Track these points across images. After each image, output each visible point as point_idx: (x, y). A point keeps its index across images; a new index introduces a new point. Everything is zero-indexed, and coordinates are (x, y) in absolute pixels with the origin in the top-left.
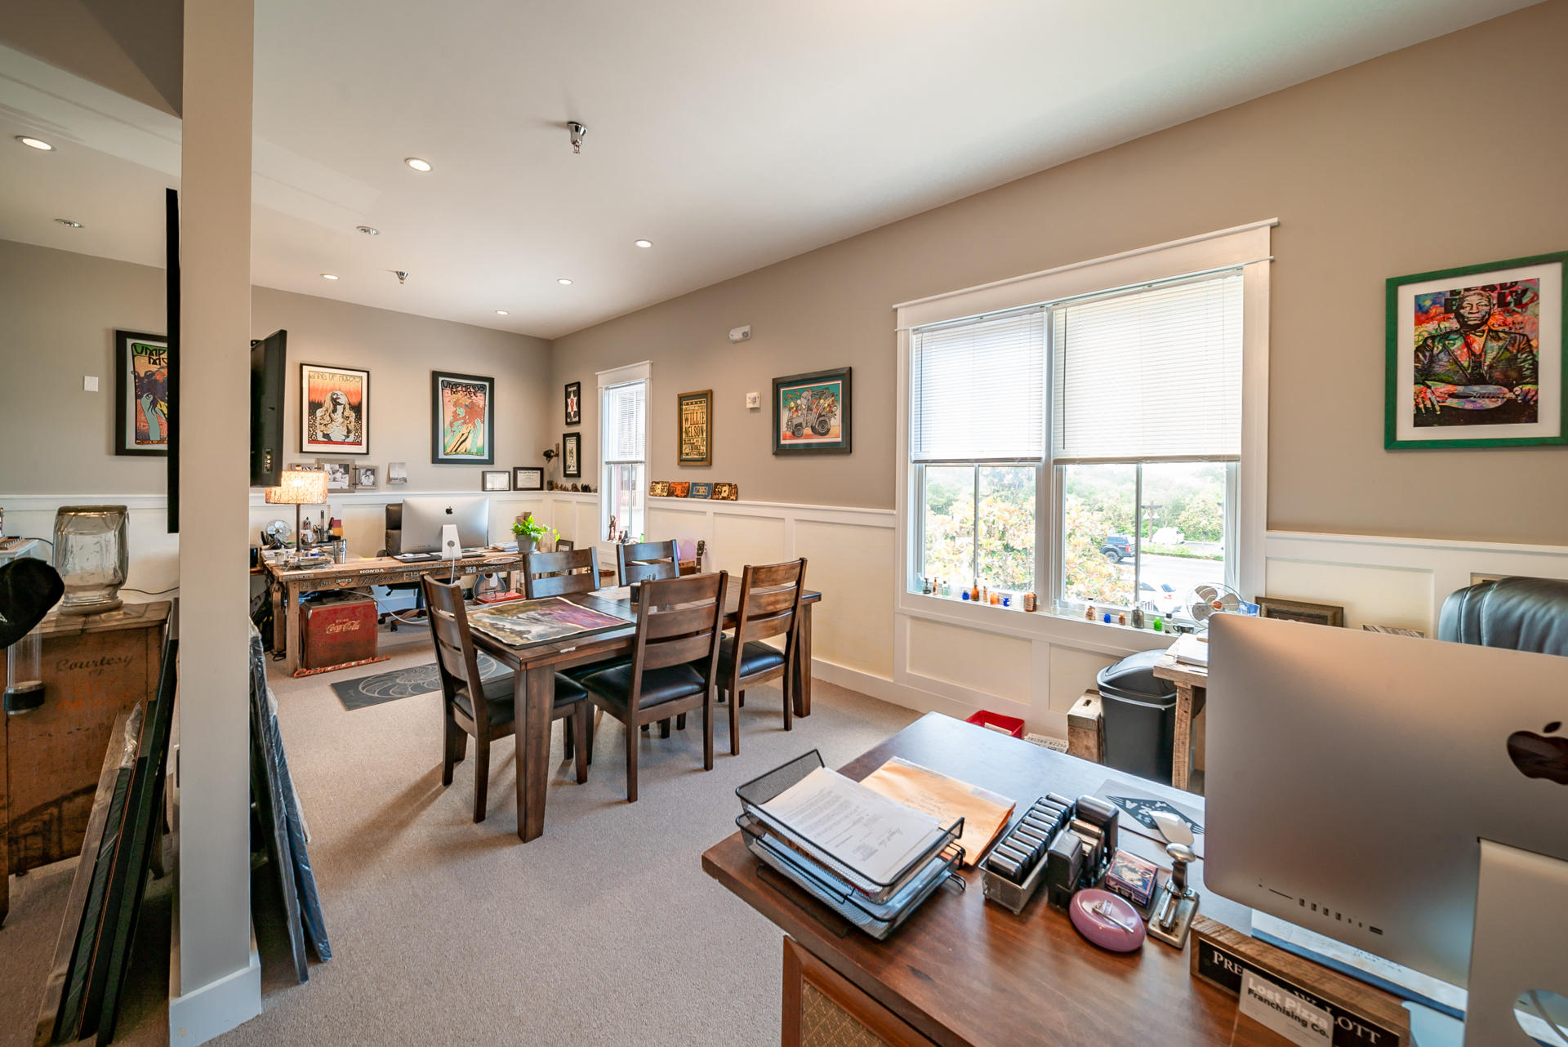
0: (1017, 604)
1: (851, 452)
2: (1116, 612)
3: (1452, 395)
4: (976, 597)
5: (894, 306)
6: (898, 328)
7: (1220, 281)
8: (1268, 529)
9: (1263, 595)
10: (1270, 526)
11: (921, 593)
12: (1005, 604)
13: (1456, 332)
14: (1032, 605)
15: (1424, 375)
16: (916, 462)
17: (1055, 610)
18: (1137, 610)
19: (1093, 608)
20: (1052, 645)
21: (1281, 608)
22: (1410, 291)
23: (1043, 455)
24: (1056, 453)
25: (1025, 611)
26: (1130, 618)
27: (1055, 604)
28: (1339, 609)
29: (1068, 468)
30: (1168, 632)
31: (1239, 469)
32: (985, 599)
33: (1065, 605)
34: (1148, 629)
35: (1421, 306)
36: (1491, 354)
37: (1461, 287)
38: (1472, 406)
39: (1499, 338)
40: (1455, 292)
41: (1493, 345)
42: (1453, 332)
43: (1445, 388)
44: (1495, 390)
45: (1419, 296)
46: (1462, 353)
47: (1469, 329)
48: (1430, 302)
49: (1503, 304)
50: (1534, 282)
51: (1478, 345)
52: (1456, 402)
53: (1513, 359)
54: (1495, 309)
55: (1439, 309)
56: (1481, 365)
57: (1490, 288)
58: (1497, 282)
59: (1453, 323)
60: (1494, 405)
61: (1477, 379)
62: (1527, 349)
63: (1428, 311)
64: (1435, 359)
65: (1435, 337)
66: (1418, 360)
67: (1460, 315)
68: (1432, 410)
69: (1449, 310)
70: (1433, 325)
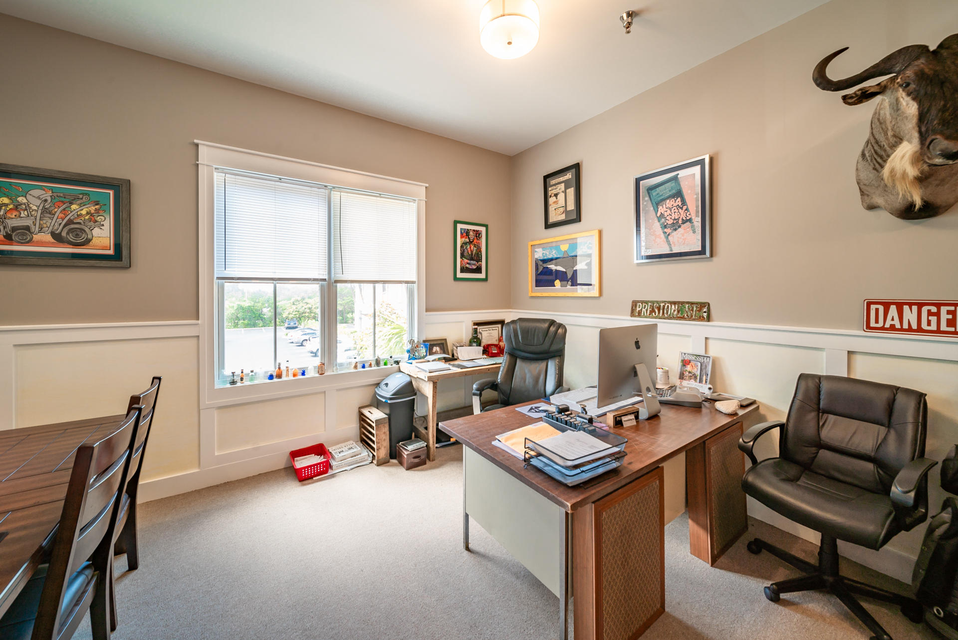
0: (311, 373)
1: (130, 266)
2: (366, 361)
3: (468, 263)
4: (279, 376)
5: (196, 141)
6: (199, 162)
7: (407, 203)
8: (426, 311)
9: (425, 339)
10: (427, 310)
11: (228, 386)
12: (303, 374)
13: (468, 243)
14: (321, 370)
15: (462, 256)
16: (218, 278)
17: (337, 369)
18: (376, 357)
19: (357, 362)
20: (338, 390)
21: (432, 343)
22: (459, 226)
23: (326, 277)
24: (333, 278)
25: (317, 375)
26: (373, 363)
27: (336, 366)
28: (445, 340)
29: (339, 285)
30: (392, 365)
31: (415, 287)
32: (287, 375)
33: (341, 365)
34: (382, 367)
35: (461, 232)
36: (474, 252)
37: (469, 229)
38: (470, 267)
39: (476, 247)
40: (468, 230)
41: (475, 249)
42: (467, 243)
43: (466, 261)
44: (475, 262)
45: (461, 229)
46: (469, 250)
47: (470, 242)
48: (463, 231)
49: (477, 237)
50: (481, 231)
51: (472, 248)
52: (467, 266)
53: (478, 254)
54: (475, 238)
55: (465, 234)
56: (472, 254)
57: (474, 230)
58: (476, 229)
59: (467, 240)
60: (474, 267)
61: (472, 259)
62: (480, 251)
63: (463, 234)
64: (464, 250)
65: (464, 243)
66: (461, 250)
67: (469, 238)
68: (463, 267)
69: (467, 235)
70: (463, 239)
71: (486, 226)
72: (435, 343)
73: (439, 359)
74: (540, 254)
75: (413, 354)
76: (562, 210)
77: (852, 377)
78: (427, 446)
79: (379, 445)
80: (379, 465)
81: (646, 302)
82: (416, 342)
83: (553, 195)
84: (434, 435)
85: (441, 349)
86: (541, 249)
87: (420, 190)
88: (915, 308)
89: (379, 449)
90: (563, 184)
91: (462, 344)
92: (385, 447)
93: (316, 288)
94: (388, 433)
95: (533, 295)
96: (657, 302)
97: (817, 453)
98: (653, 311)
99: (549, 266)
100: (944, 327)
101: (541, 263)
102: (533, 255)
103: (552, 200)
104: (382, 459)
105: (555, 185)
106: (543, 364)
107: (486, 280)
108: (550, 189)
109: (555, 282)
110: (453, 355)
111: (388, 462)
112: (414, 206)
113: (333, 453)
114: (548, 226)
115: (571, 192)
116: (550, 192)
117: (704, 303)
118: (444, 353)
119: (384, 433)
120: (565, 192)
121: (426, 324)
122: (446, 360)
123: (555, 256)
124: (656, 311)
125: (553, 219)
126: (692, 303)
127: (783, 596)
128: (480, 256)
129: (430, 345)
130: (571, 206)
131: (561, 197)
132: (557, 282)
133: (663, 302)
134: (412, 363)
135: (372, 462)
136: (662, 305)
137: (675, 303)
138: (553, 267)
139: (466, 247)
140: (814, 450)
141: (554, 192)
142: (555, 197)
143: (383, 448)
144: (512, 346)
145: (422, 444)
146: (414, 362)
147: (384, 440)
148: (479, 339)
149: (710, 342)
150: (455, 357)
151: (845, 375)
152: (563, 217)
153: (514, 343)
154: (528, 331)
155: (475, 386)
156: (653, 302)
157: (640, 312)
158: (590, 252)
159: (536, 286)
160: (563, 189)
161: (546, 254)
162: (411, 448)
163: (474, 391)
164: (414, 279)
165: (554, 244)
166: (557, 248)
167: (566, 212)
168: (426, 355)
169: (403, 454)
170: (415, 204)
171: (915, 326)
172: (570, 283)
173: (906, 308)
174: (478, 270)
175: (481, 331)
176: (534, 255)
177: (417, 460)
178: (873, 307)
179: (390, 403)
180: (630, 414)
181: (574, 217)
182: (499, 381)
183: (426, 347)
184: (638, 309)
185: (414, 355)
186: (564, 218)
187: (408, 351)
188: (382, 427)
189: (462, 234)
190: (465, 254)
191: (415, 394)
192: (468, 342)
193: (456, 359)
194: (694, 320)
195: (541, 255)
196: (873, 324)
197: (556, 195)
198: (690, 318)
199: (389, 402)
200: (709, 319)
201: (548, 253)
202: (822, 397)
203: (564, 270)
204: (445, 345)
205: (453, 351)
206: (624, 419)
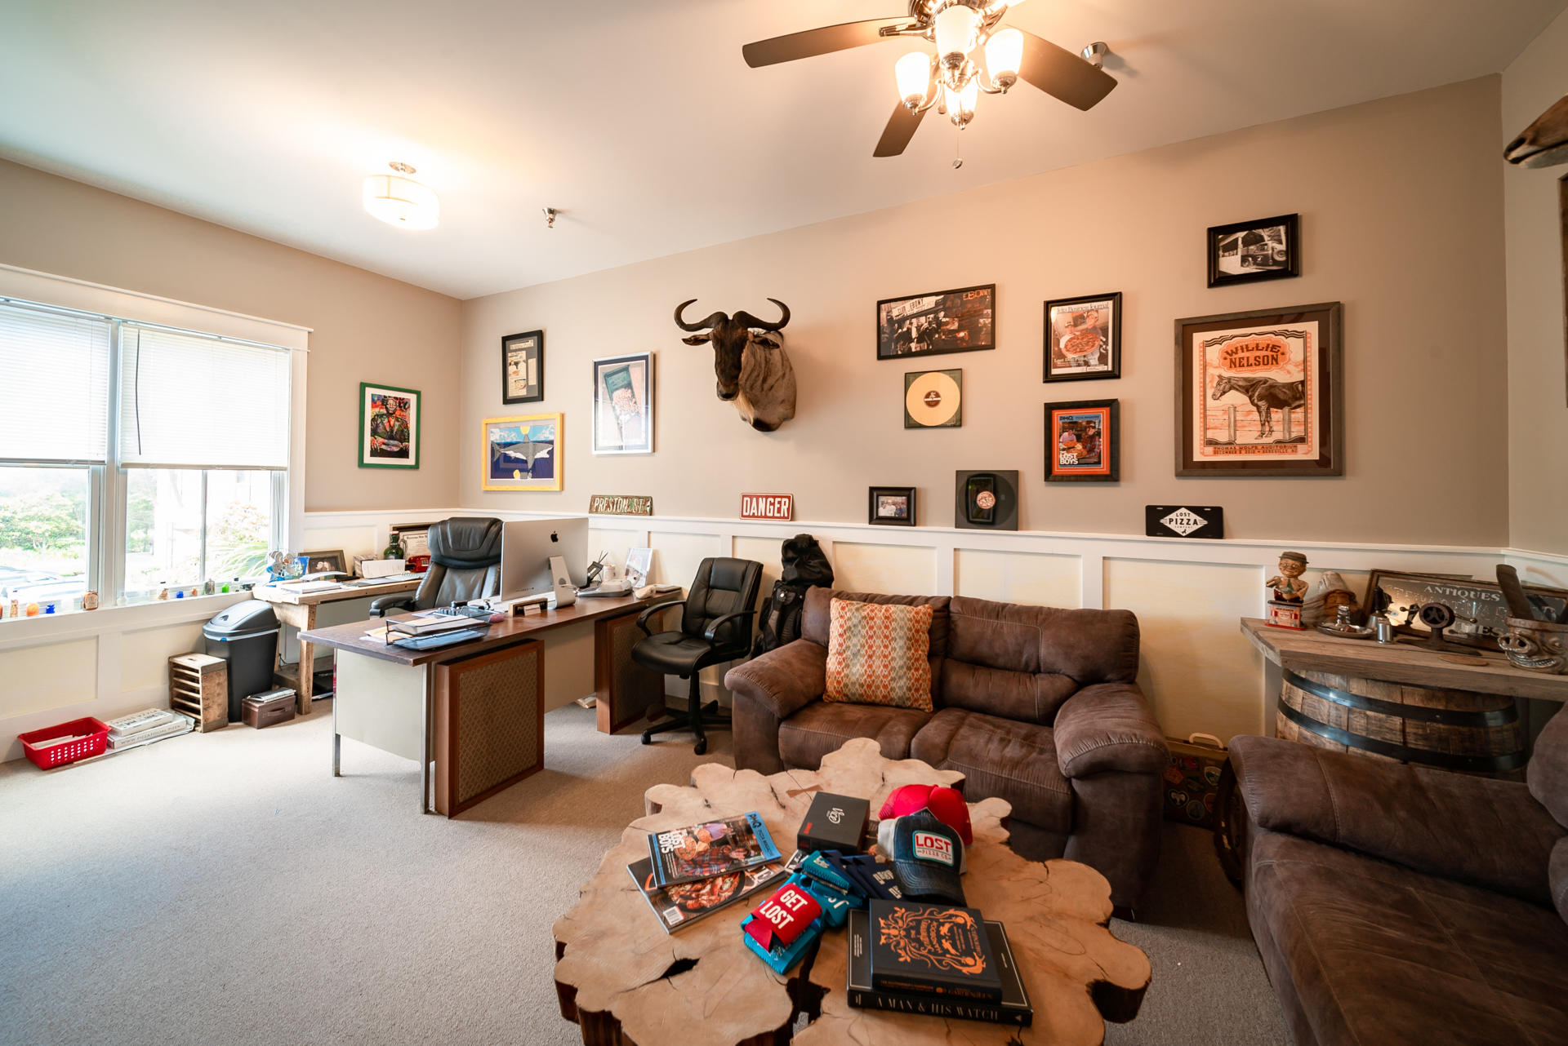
0: (68, 609)
2: (187, 588)
3: (384, 444)
8: (305, 511)
9: (302, 552)
10: (307, 510)
12: (50, 610)
13: (385, 415)
14: (89, 603)
15: (374, 432)
17: (124, 600)
18: (207, 580)
19: (165, 590)
20: (125, 633)
21: (316, 556)
22: (369, 392)
23: (105, 458)
24: (120, 458)
25: (82, 611)
26: (201, 590)
27: (123, 595)
28: (341, 552)
29: (130, 471)
30: (237, 591)
31: (286, 476)
32: (14, 613)
33: (133, 594)
34: (218, 593)
35: (373, 400)
36: (396, 428)
37: (387, 395)
38: (389, 449)
39: (398, 421)
40: (385, 397)
41: (397, 423)
42: (383, 414)
43: (380, 440)
44: (396, 442)
45: (372, 395)
46: (387, 425)
47: (389, 415)
48: (376, 399)
49: (400, 407)
50: (409, 400)
51: (392, 423)
52: (384, 447)
53: (402, 431)
54: (398, 408)
55: (379, 403)
56: (392, 431)
57: (396, 398)
58: (398, 397)
59: (384, 411)
60: (396, 449)
61: (391, 438)
62: (407, 427)
63: (375, 403)
64: (377, 426)
65: (378, 415)
66: (372, 425)
67: (386, 408)
68: (376, 449)
69: (383, 404)
70: (377, 410)
71: (418, 393)
72: (323, 556)
73: (326, 578)
74: (497, 436)
75: (278, 571)
76: (523, 383)
77: (735, 557)
78: (296, 694)
79: (208, 702)
80: (206, 730)
81: (603, 497)
82: (285, 555)
83: (513, 363)
84: (309, 679)
85: (332, 565)
86: (498, 430)
87: (300, 336)
88: (764, 499)
89: (209, 707)
90: (524, 352)
91: (370, 557)
92: (219, 705)
93: (83, 475)
94: (226, 684)
95: (488, 488)
96: (613, 497)
97: (704, 622)
98: (608, 506)
99: (507, 452)
100: (776, 515)
101: (497, 447)
102: (487, 437)
103: (511, 369)
104: (214, 721)
105: (516, 351)
106: (481, 573)
107: (416, 467)
108: (509, 355)
109: (514, 473)
110: (354, 573)
111: (227, 726)
112: (286, 358)
113: (115, 726)
114: (507, 401)
115: (533, 362)
116: (509, 359)
117: (648, 497)
118: (337, 569)
119: (219, 684)
120: (526, 362)
121: (305, 529)
122: (339, 579)
123: (515, 440)
124: (611, 506)
125: (512, 393)
126: (639, 498)
127: (654, 738)
128: (406, 434)
129: (310, 559)
130: (533, 381)
131: (522, 366)
132: (517, 473)
133: (617, 496)
134: (275, 586)
135: (194, 730)
136: (616, 499)
137: (626, 498)
138: (512, 453)
139: (382, 422)
140: (700, 620)
141: (515, 359)
142: (515, 366)
143: (215, 707)
144: (438, 553)
145: (290, 692)
146: (279, 584)
147: (219, 694)
148: (400, 549)
149: (652, 535)
150: (357, 575)
151: (731, 556)
152: (523, 393)
153: (442, 549)
154: (461, 533)
155: (374, 604)
156: (609, 497)
157: (597, 508)
158: (551, 438)
159: (492, 477)
160: (524, 358)
161: (504, 437)
162: (266, 698)
163: (372, 610)
164: (285, 463)
165: (513, 425)
166: (516, 430)
167: (527, 386)
168: (304, 573)
169: (253, 709)
170: (288, 355)
171: (763, 514)
172: (530, 474)
173: (760, 499)
174: (404, 453)
175: (405, 538)
176: (490, 437)
177: (277, 713)
178: (745, 499)
179: (229, 642)
180: (536, 603)
181: (536, 394)
182: (417, 597)
183: (303, 561)
184: (596, 505)
185: (280, 574)
186: (525, 394)
187: (270, 569)
188: (215, 676)
189: (373, 402)
190: (379, 431)
191: (279, 626)
192: (382, 554)
193: (358, 578)
194: (640, 514)
195: (498, 438)
196: (745, 514)
197: (516, 364)
198: (637, 513)
199: (228, 639)
200: (651, 513)
201: (506, 436)
202: (712, 574)
203: (525, 458)
204: (339, 560)
205: (354, 568)
206: (526, 608)
